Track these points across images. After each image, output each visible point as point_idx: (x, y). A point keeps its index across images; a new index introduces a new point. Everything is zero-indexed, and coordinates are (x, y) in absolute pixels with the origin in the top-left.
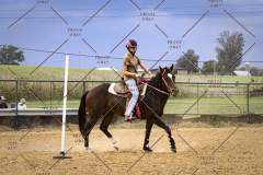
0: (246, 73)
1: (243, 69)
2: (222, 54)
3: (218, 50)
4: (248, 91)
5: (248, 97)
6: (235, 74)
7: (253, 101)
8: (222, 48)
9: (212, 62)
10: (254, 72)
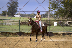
0: (19, 16)
1: (18, 14)
2: (9, 8)
3: (8, 6)
4: (19, 23)
5: (19, 25)
6: (14, 16)
7: (22, 27)
8: (9, 6)
9: (5, 11)
10: (22, 16)
